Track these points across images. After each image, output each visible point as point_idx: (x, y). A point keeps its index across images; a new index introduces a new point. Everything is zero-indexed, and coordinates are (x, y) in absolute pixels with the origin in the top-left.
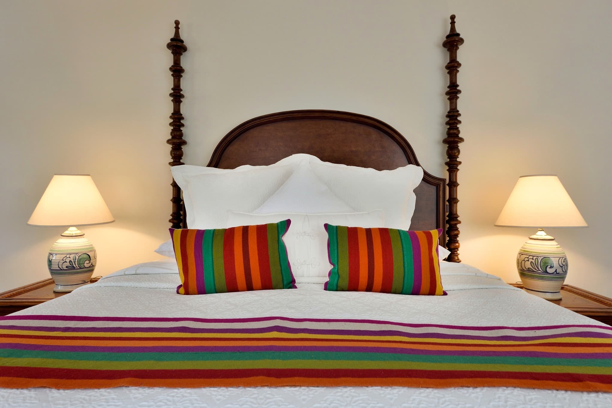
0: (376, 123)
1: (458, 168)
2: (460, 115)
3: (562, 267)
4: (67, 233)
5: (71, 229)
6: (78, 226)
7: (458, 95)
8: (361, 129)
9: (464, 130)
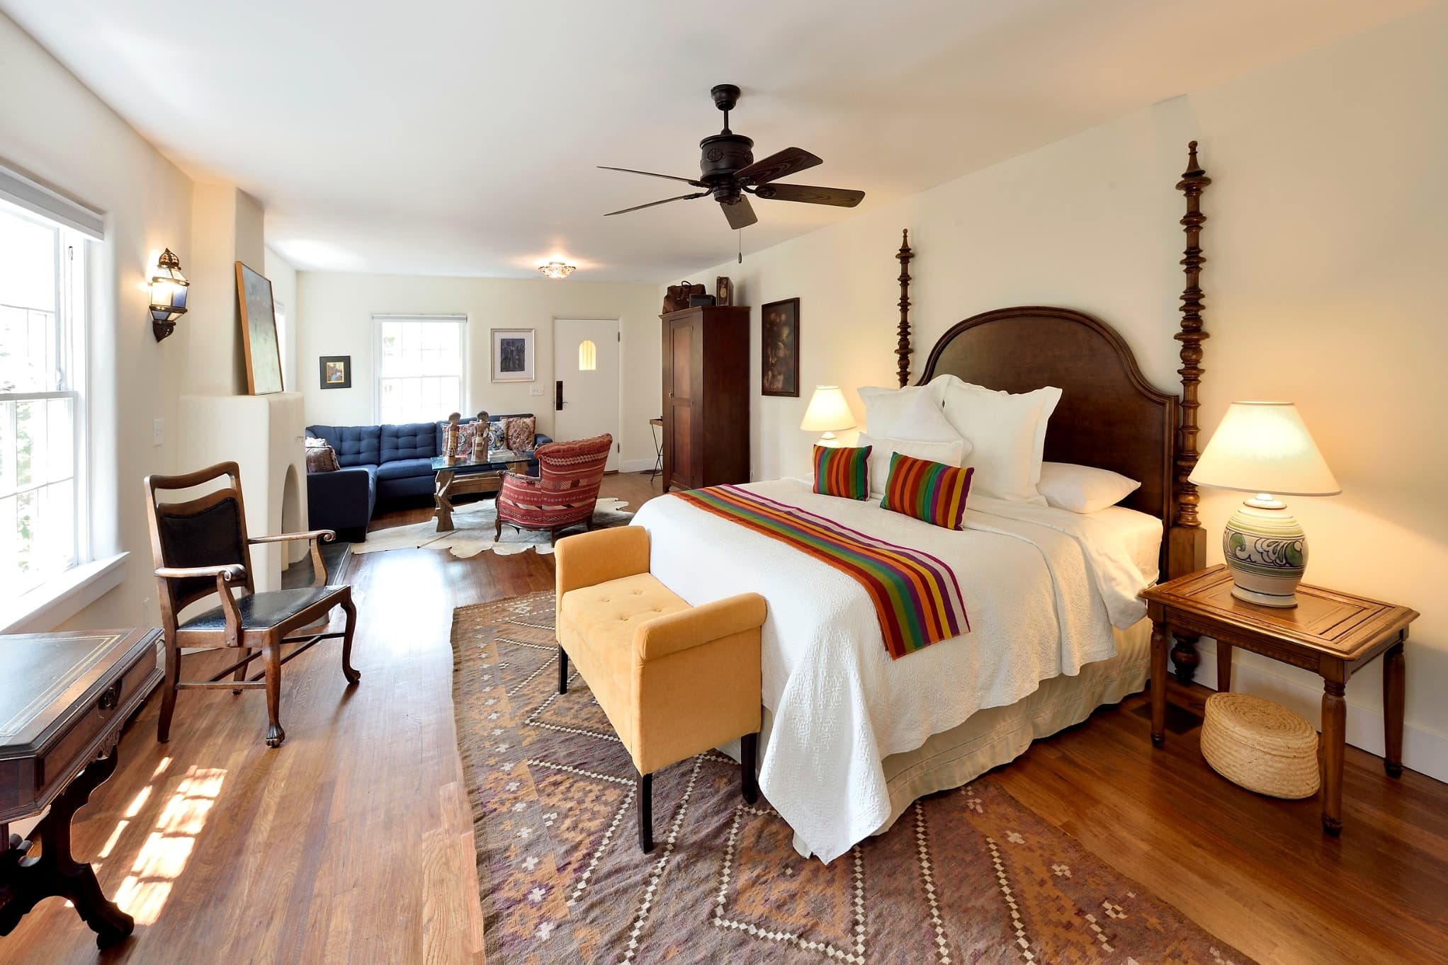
0: (1078, 317)
1: (1199, 378)
2: (1203, 296)
3: (1262, 553)
4: (824, 436)
5: (827, 433)
6: (833, 432)
7: (1200, 266)
8: (1066, 325)
9: (1211, 318)
